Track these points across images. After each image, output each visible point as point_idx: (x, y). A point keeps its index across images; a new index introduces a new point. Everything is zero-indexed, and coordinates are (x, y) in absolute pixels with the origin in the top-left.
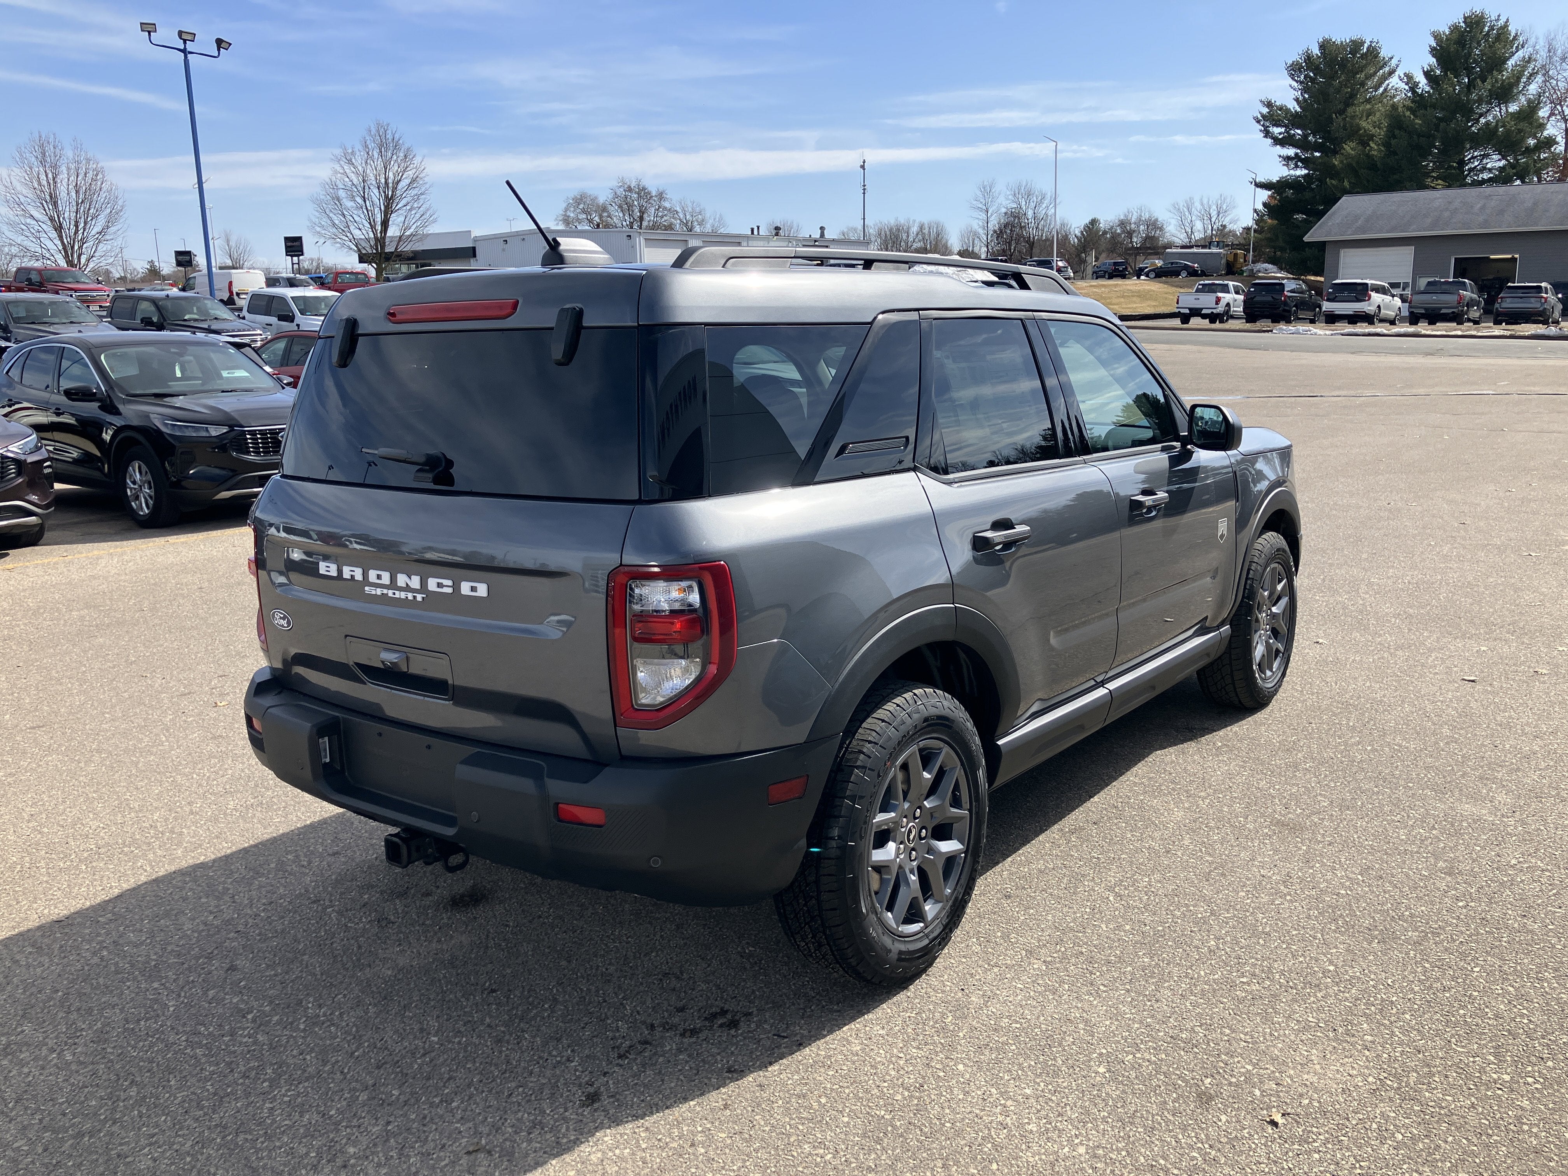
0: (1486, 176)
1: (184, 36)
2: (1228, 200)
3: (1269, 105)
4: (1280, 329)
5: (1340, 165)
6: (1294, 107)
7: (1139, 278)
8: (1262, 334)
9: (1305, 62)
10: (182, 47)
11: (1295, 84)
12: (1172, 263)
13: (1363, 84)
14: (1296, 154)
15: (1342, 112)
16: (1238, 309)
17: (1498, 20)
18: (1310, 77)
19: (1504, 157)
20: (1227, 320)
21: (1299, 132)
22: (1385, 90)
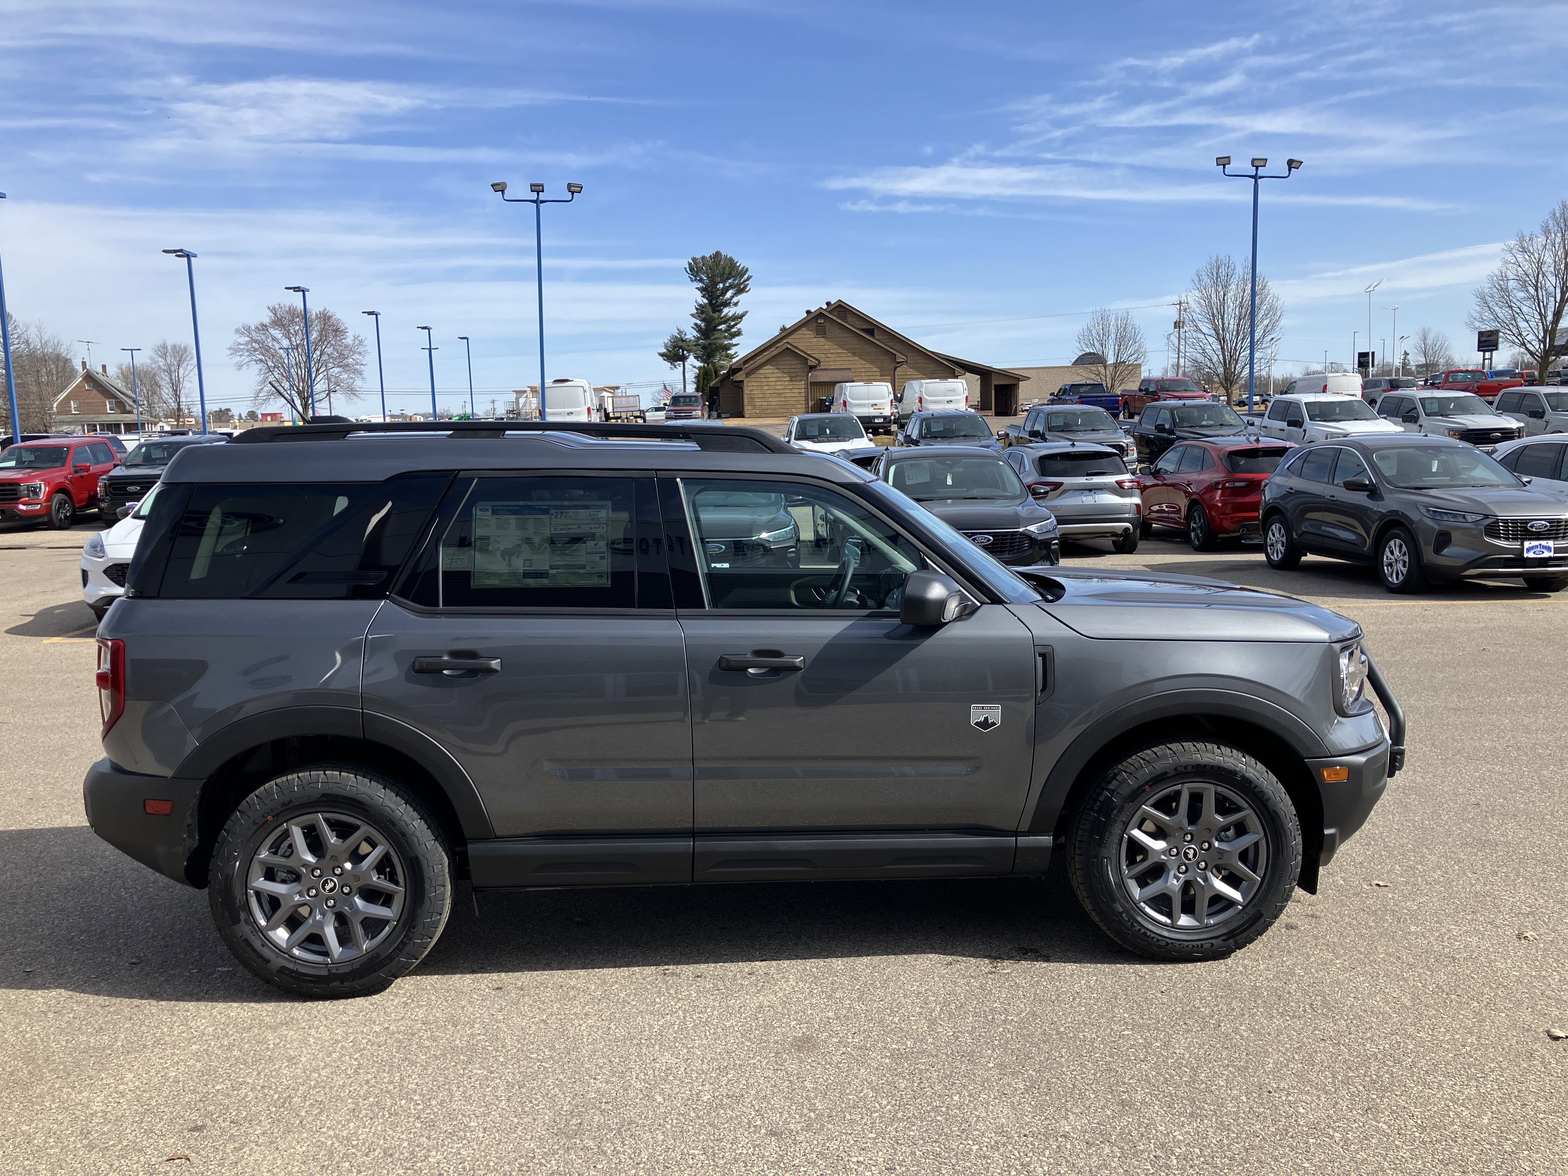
1: (1256, 163)
10: (1254, 174)
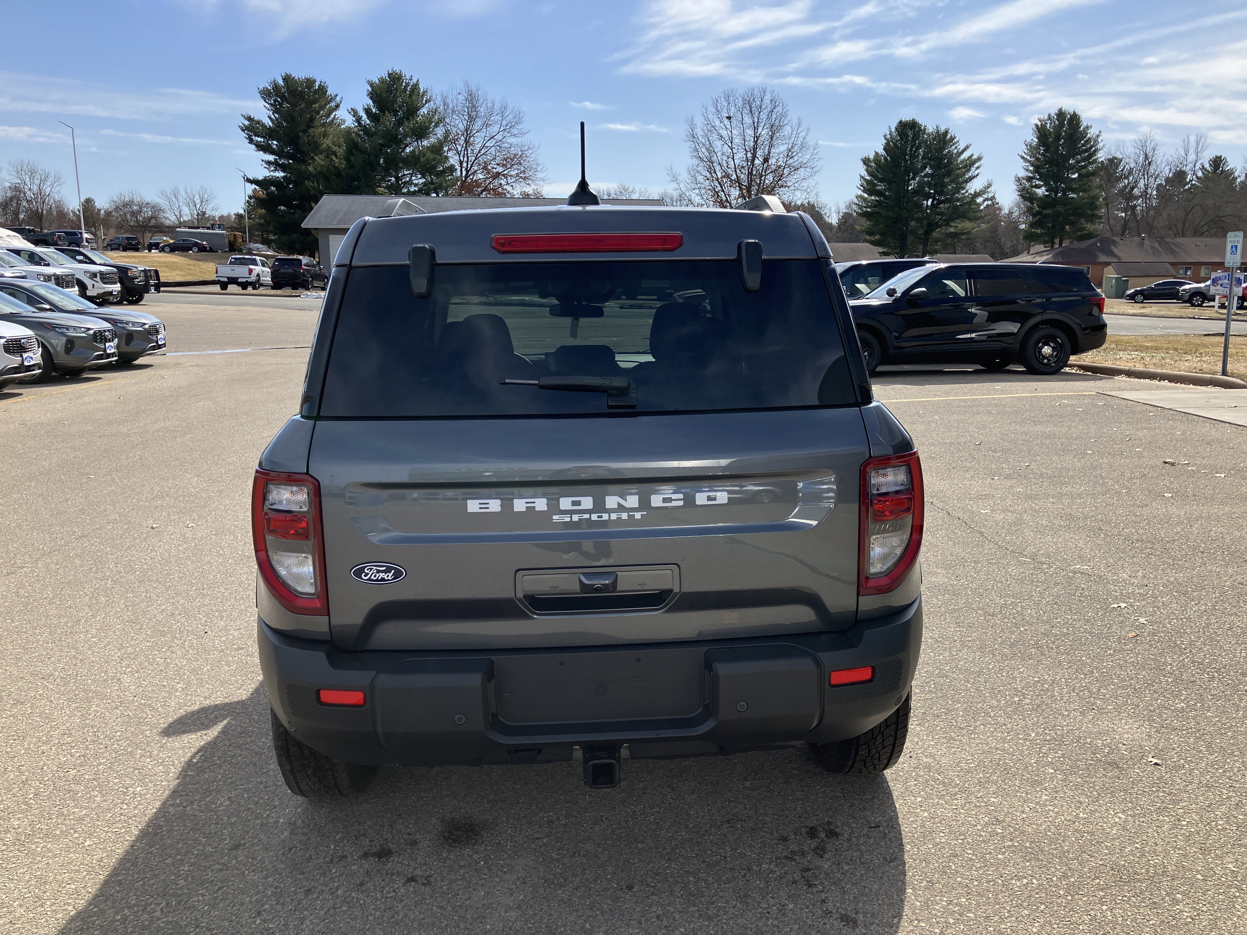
0: (413, 189)
2: (209, 191)
3: (249, 119)
4: (307, 295)
5: (314, 172)
6: (268, 123)
7: (150, 251)
8: (293, 298)
9: (273, 89)
11: (267, 105)
12: (184, 240)
13: (318, 113)
14: (275, 160)
15: (305, 132)
16: (267, 279)
17: (411, 79)
18: (278, 102)
19: (423, 177)
20: (259, 287)
21: (275, 142)
22: (334, 117)
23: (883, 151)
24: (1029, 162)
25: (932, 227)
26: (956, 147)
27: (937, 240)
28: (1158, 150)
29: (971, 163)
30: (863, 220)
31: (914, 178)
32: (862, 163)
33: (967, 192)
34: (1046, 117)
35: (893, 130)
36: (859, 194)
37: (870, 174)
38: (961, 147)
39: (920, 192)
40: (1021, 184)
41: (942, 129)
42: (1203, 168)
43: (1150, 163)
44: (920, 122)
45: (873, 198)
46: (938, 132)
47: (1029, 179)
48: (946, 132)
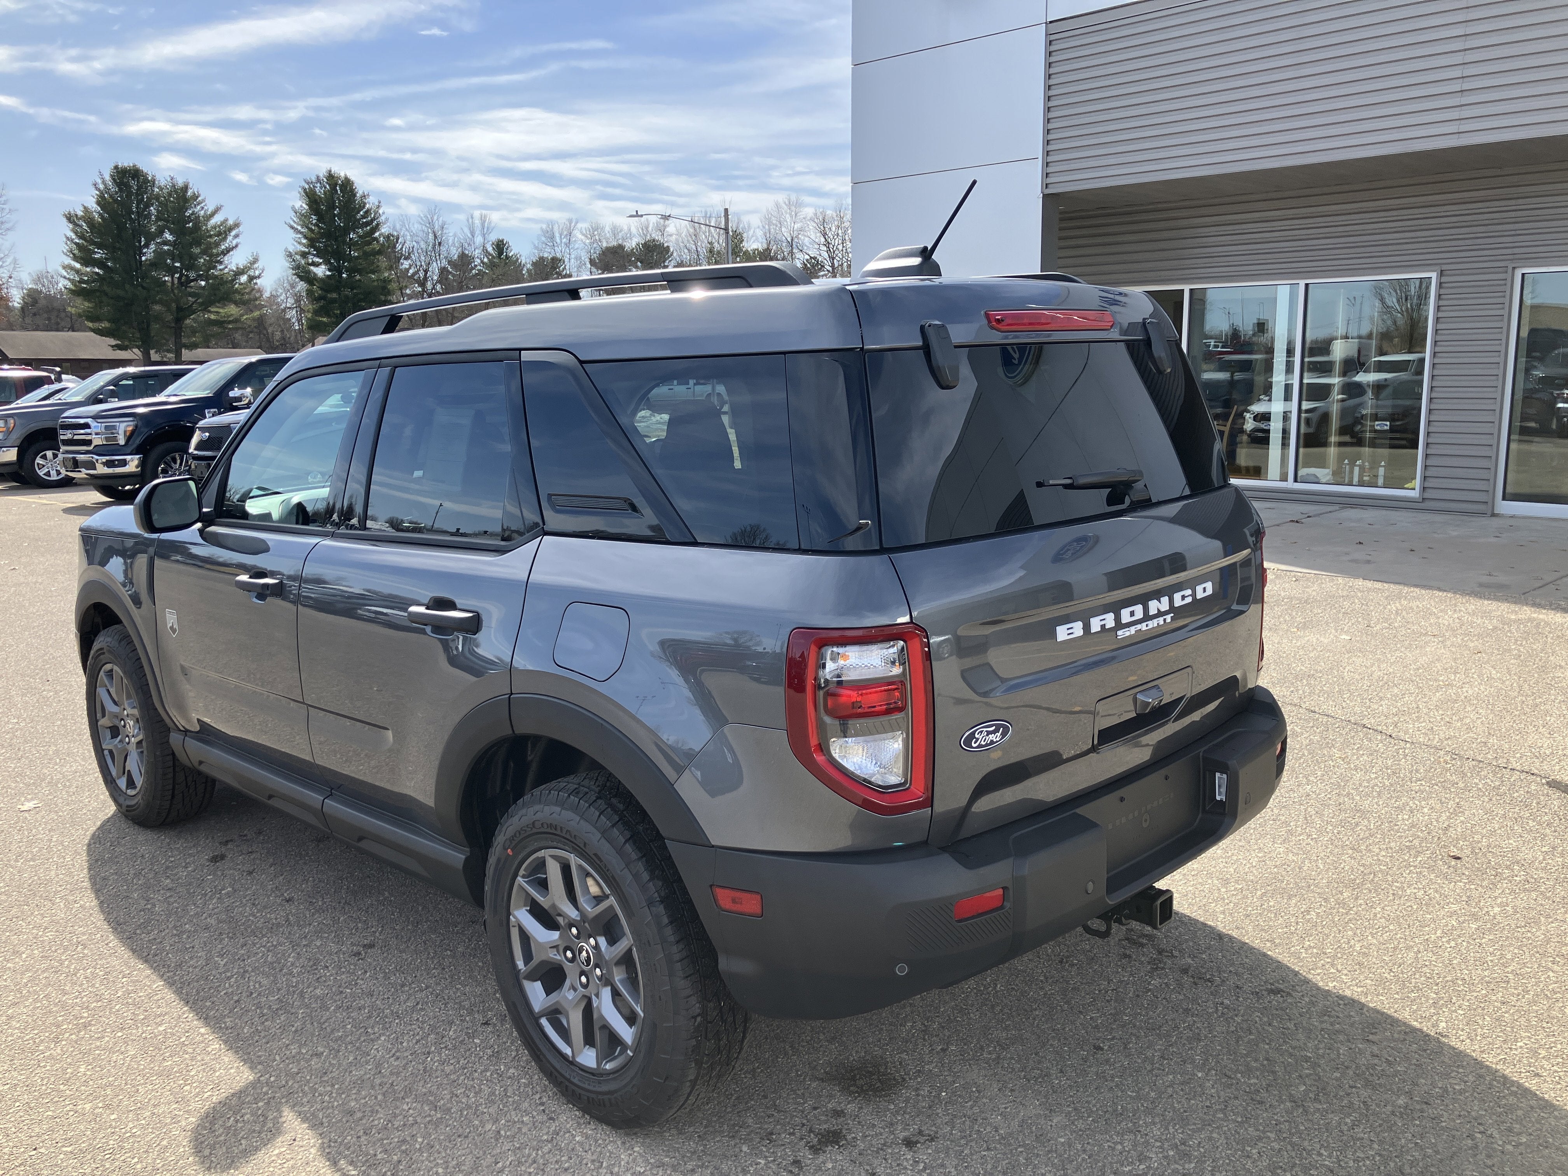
23: (95, 206)
24: (301, 233)
25: (182, 313)
26: (203, 208)
27: (194, 332)
28: (447, 229)
29: (224, 231)
30: (79, 301)
31: (147, 246)
32: (65, 220)
33: (226, 267)
34: (314, 180)
35: (107, 178)
36: (66, 263)
37: (81, 236)
38: (210, 208)
39: (158, 263)
40: (294, 260)
41: (180, 182)
42: (486, 252)
43: (440, 244)
44: (145, 170)
45: (88, 269)
46: (174, 186)
47: (304, 255)
48: (185, 188)
